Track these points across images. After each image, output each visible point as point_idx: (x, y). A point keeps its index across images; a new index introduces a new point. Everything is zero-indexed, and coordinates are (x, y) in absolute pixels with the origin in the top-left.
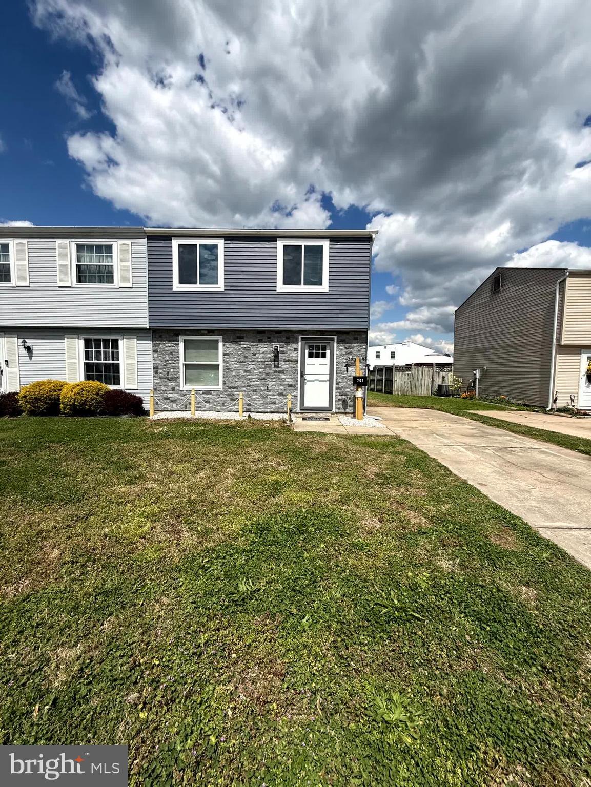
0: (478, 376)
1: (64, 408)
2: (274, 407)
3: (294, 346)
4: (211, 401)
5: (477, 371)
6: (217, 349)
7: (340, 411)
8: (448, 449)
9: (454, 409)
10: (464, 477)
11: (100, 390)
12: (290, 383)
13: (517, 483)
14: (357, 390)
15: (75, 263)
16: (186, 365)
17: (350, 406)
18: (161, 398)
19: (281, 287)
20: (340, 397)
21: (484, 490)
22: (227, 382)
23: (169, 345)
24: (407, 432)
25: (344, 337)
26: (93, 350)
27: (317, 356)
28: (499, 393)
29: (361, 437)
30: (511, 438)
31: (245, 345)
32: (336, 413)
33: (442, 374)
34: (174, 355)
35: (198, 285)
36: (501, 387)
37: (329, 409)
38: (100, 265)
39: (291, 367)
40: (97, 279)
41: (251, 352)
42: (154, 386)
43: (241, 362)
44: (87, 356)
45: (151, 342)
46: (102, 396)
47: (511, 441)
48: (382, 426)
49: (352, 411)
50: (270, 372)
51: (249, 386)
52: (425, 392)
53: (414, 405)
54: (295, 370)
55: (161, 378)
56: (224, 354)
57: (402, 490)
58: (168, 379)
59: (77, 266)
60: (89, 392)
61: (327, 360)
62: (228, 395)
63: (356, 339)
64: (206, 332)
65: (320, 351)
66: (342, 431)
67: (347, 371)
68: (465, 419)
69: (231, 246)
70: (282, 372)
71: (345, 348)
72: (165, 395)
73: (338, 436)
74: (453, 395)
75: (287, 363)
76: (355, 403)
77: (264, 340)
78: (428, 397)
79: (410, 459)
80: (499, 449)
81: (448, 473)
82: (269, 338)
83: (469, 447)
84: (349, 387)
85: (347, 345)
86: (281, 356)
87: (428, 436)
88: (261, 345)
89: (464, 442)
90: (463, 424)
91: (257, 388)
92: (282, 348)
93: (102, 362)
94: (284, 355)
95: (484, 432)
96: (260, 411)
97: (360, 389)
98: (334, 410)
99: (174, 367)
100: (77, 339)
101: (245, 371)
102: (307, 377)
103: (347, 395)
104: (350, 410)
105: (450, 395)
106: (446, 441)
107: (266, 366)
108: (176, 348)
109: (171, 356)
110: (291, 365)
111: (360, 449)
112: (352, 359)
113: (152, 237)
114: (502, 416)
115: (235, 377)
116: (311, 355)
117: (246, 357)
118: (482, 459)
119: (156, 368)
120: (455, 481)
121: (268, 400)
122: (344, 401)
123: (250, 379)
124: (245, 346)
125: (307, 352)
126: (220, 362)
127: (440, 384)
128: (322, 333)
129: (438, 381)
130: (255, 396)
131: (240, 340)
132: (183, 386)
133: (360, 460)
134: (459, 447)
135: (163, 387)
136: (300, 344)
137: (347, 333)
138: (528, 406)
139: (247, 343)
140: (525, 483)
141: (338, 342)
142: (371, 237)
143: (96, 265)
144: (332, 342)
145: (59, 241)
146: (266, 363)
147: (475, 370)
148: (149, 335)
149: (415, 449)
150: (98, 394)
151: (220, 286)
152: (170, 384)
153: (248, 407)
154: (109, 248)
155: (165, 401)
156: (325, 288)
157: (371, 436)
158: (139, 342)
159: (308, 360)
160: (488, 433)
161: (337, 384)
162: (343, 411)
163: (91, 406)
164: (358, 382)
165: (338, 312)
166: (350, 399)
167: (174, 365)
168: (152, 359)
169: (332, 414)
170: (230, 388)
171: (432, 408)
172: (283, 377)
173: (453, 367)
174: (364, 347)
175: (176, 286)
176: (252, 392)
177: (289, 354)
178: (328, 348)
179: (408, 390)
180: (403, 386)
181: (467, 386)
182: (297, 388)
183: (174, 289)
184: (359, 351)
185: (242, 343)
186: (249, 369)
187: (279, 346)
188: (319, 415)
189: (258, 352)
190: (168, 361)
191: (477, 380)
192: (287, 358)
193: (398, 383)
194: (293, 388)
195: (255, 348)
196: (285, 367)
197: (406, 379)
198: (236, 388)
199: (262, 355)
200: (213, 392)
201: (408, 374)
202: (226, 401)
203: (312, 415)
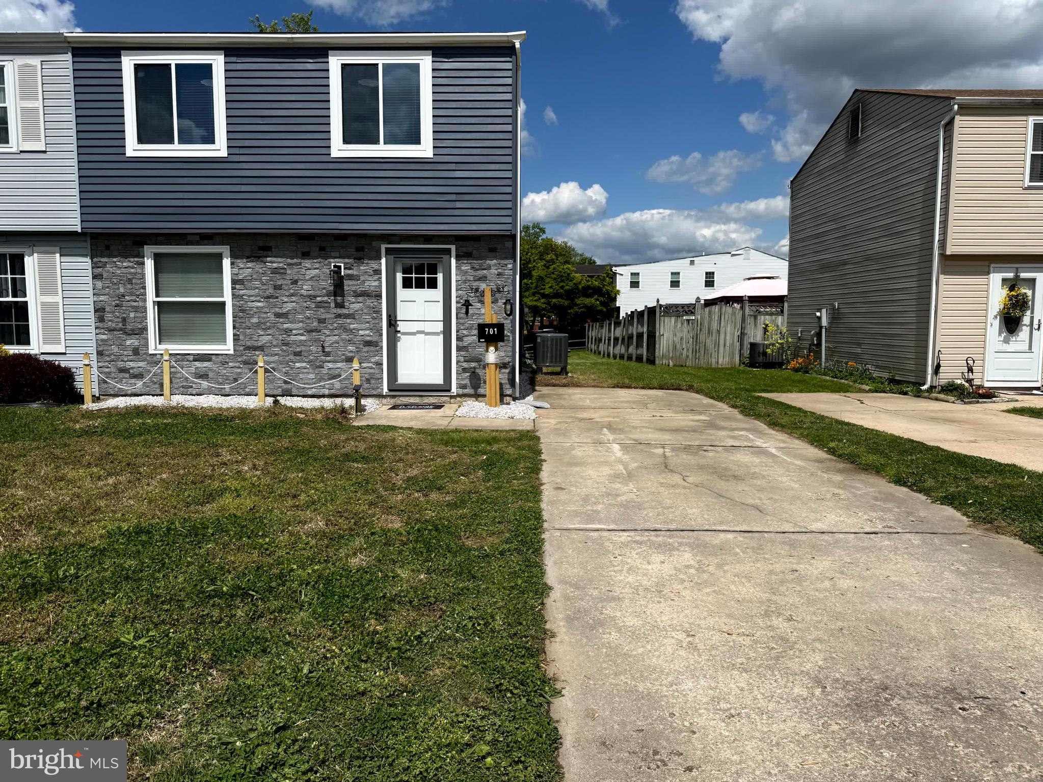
0: (824, 322)
3: (373, 265)
4: (211, 375)
5: (824, 311)
6: (220, 270)
7: (465, 391)
12: (368, 338)
14: (487, 351)
16: (159, 304)
17: (483, 383)
18: (113, 369)
20: (465, 365)
22: (241, 337)
23: (125, 264)
25: (470, 247)
27: (420, 285)
31: (275, 263)
32: (458, 396)
33: (762, 319)
34: (137, 283)
35: (176, 145)
37: (444, 388)
39: (369, 307)
41: (288, 277)
42: (98, 345)
43: (268, 297)
45: (88, 259)
48: (531, 416)
50: (328, 316)
51: (286, 344)
53: (655, 383)
54: (376, 313)
55: (111, 330)
56: (234, 282)
58: (126, 333)
61: (437, 294)
62: (245, 363)
63: (492, 250)
64: (197, 238)
65: (426, 275)
68: (720, 406)
69: (239, 67)
70: (351, 316)
71: (473, 268)
72: (120, 364)
75: (360, 299)
77: (312, 254)
78: (732, 368)
82: (322, 249)
85: (475, 264)
86: (348, 285)
88: (307, 263)
90: (701, 413)
91: (303, 348)
92: (350, 269)
94: (353, 282)
95: (711, 425)
96: (309, 392)
97: (492, 349)
98: (454, 389)
99: (136, 309)
101: (278, 315)
102: (401, 327)
104: (485, 389)
105: (774, 364)
107: (319, 305)
108: (139, 271)
109: (129, 286)
110: (370, 302)
113: (81, 52)
115: (258, 325)
116: (407, 284)
117: (277, 287)
119: (99, 311)
121: (325, 371)
122: (472, 371)
123: (288, 332)
124: (275, 265)
125: (399, 277)
126: (227, 297)
127: (757, 340)
128: (428, 239)
129: (755, 336)
130: (298, 365)
131: (265, 253)
135: (115, 349)
136: (383, 261)
137: (475, 238)
139: (279, 260)
141: (458, 257)
142: (514, 46)
144: (445, 257)
146: (319, 299)
148: (84, 244)
151: (220, 148)
152: (128, 343)
153: (285, 386)
155: (121, 375)
156: (425, 149)
158: (64, 259)
159: (402, 294)
160: (715, 426)
161: (459, 339)
162: (471, 391)
164: (487, 335)
165: (453, 197)
166: (484, 367)
167: (135, 304)
168: (91, 292)
169: (451, 397)
170: (248, 348)
172: (352, 326)
173: (786, 305)
174: (510, 266)
175: (133, 147)
176: (292, 357)
177: (364, 282)
178: (440, 268)
179: (687, 356)
180: (678, 346)
181: (806, 344)
182: (382, 347)
183: (128, 154)
184: (499, 274)
185: (269, 259)
186: (284, 311)
187: (342, 265)
188: (426, 400)
189: (301, 277)
190: (123, 296)
191: (824, 330)
192: (360, 289)
193: (668, 341)
194: (372, 348)
195: (295, 269)
196: (357, 306)
197: (685, 332)
198: (261, 348)
199: (310, 283)
200: (214, 358)
201: (688, 321)
202: (240, 373)
203: (412, 400)
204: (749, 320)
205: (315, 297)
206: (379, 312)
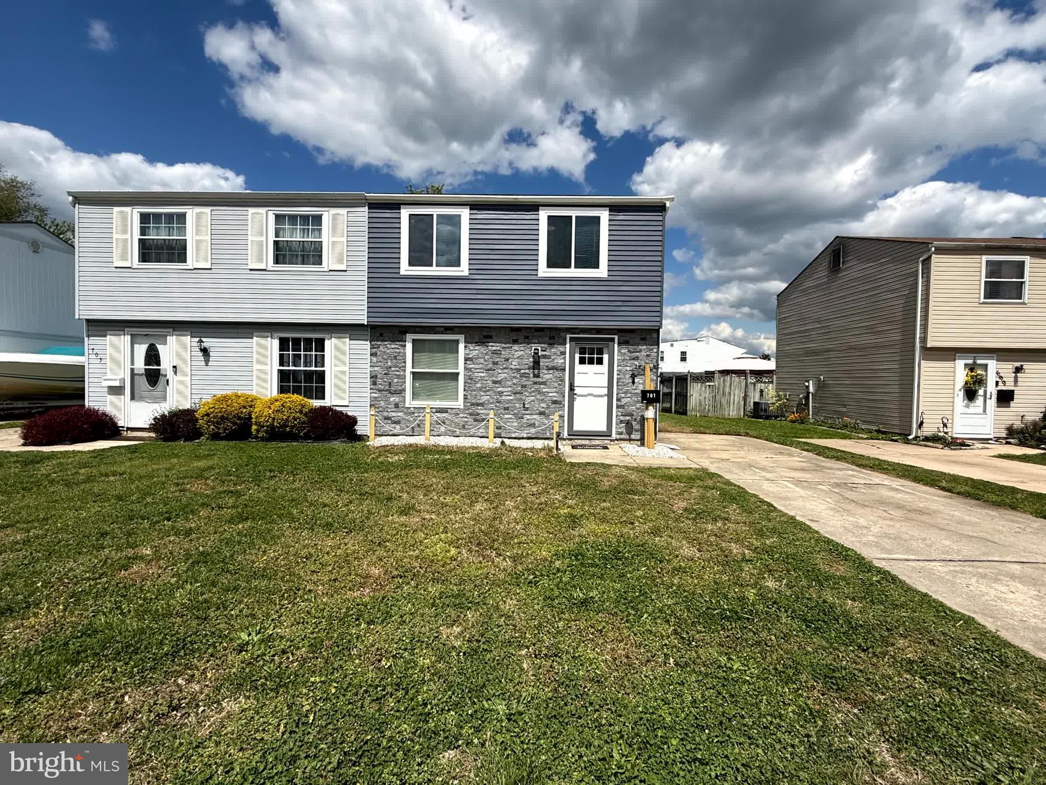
0: (811, 390)
1: (258, 431)
2: (533, 430)
3: (562, 349)
4: (447, 422)
5: (811, 382)
6: (456, 352)
7: (622, 436)
8: (771, 485)
9: (777, 436)
10: (792, 513)
11: (303, 406)
12: (554, 398)
13: (855, 520)
14: (647, 409)
15: (272, 238)
16: (413, 373)
17: (636, 431)
18: (380, 417)
19: (544, 270)
20: (622, 418)
21: (814, 526)
22: (469, 397)
23: (393, 346)
24: (715, 465)
25: (627, 337)
26: (291, 353)
27: (591, 362)
28: (842, 414)
29: (656, 469)
30: (855, 473)
31: (494, 346)
32: (617, 440)
33: (760, 386)
34: (399, 359)
35: (434, 267)
36: (845, 406)
37: (607, 434)
38: (303, 242)
39: (556, 377)
40: (300, 259)
41: (502, 356)
42: (371, 401)
43: (488, 370)
44: (282, 361)
45: (368, 343)
46: (305, 415)
47: (853, 476)
48: (682, 456)
49: (638, 437)
50: (528, 383)
51: (499, 402)
52: (735, 412)
53: (721, 431)
54: (561, 381)
55: (380, 391)
56: (466, 359)
57: (719, 524)
58: (390, 393)
59: (275, 242)
60: (290, 409)
61: (604, 368)
62: (471, 414)
63: (643, 339)
64: (443, 329)
65: (595, 356)
66: (629, 462)
67: (633, 382)
68: (793, 449)
69: (479, 216)
70: (544, 383)
71: (629, 351)
72: (385, 414)
73: (627, 468)
74: (776, 417)
75: (551, 371)
76: (643, 426)
77: (519, 341)
78: (740, 419)
79: (724, 494)
80: (837, 485)
81: (773, 508)
82: (526, 337)
83: (798, 482)
84: (634, 404)
85: (631, 348)
86: (543, 363)
87: (745, 469)
88: (516, 347)
89: (792, 476)
90: (790, 455)
91: (510, 405)
92: (544, 351)
93: (302, 368)
94: (547, 360)
95: (818, 466)
96: (513, 436)
97: (651, 408)
98: (614, 436)
99: (398, 377)
100: (269, 339)
101: (495, 382)
102: (577, 391)
103: (631, 415)
104: (636, 436)
105: (772, 416)
106: (769, 475)
107: (523, 375)
108: (402, 351)
109: (395, 361)
110: (557, 374)
111: (659, 482)
112: (640, 366)
113: (373, 206)
114: (845, 446)
115: (480, 389)
116: (582, 361)
117: (495, 363)
118: (815, 495)
119: (374, 378)
120: (781, 517)
121: (524, 421)
122: (628, 423)
123: (500, 393)
124: (494, 348)
125: (577, 356)
126: (461, 369)
127: (757, 400)
128: (598, 331)
129: (755, 397)
130: (506, 416)
131: (488, 340)
132: (409, 402)
133: (662, 494)
134: (786, 483)
135: (382, 403)
136: (568, 346)
137: (632, 331)
138: (884, 433)
139: (498, 344)
140: (863, 520)
141: (619, 344)
142: (665, 205)
143: (300, 241)
144: (611, 343)
145: (252, 210)
146: (522, 371)
147: (808, 381)
148: (367, 333)
149: (728, 483)
150: (301, 412)
151: (464, 269)
153: (497, 431)
154: (318, 219)
155: (386, 421)
156: (602, 271)
157: (670, 468)
158: (352, 342)
159: (579, 368)
160: (823, 467)
161: (618, 400)
162: (628, 437)
163: (292, 427)
164: (648, 398)
165: (620, 304)
166: (635, 420)
167: (398, 373)
168: (369, 365)
169: (611, 440)
170: (473, 404)
171: (747, 435)
172: (544, 390)
173: (775, 376)
174: (655, 350)
175: (405, 268)
176: (502, 411)
177: (553, 360)
178: (605, 350)
179: (709, 410)
180: (703, 403)
181: (795, 404)
182: (564, 405)
183: (402, 273)
184: (648, 355)
185: (490, 344)
186: (499, 379)
187: (540, 348)
188: (594, 443)
189: (511, 356)
190: (390, 367)
191: (811, 395)
192: (550, 365)
193: (696, 399)
194: (558, 406)
195: (508, 351)
196: (548, 376)
197: (707, 394)
198: (482, 405)
199: (517, 360)
200: (449, 410)
201: (709, 386)
202: (467, 422)
203: (584, 442)
204: (751, 387)
205: (520, 370)
206: (563, 380)
